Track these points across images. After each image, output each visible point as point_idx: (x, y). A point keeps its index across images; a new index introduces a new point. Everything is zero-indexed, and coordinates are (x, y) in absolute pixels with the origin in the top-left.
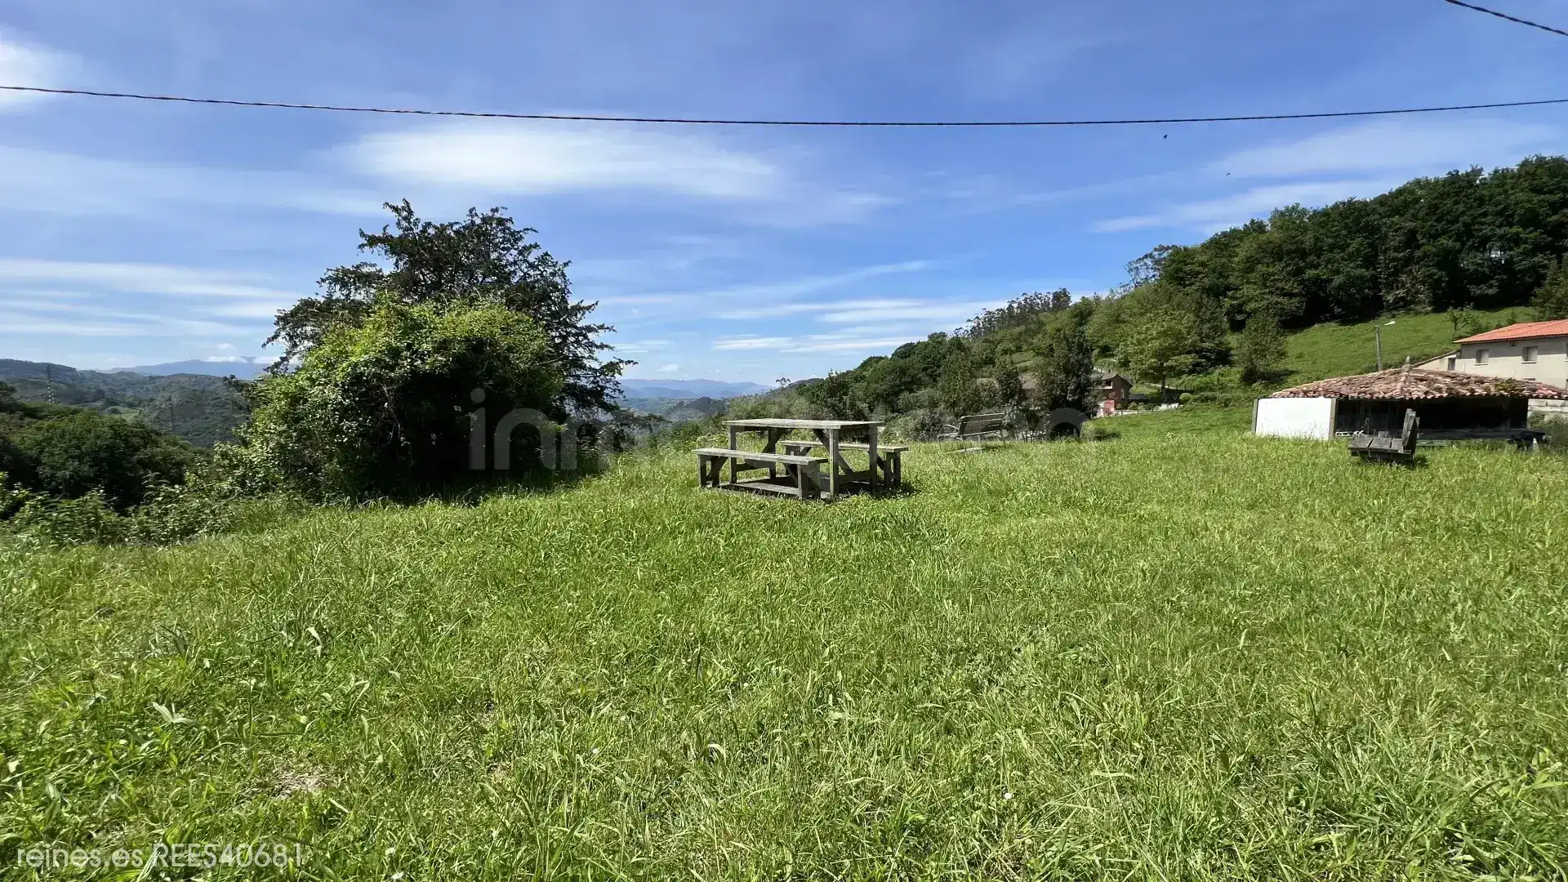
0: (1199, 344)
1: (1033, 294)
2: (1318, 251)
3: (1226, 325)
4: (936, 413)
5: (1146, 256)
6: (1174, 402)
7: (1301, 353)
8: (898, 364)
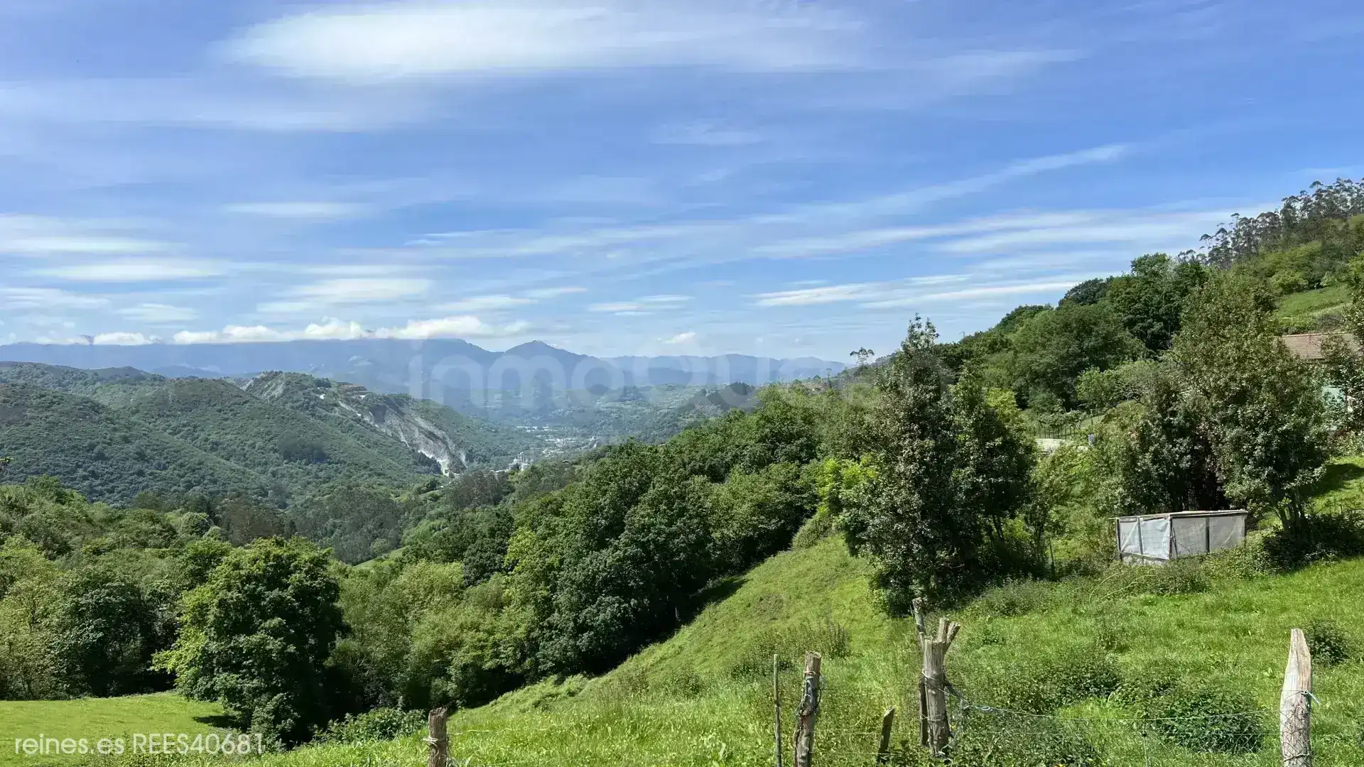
1: (1331, 184)
8: (1075, 316)
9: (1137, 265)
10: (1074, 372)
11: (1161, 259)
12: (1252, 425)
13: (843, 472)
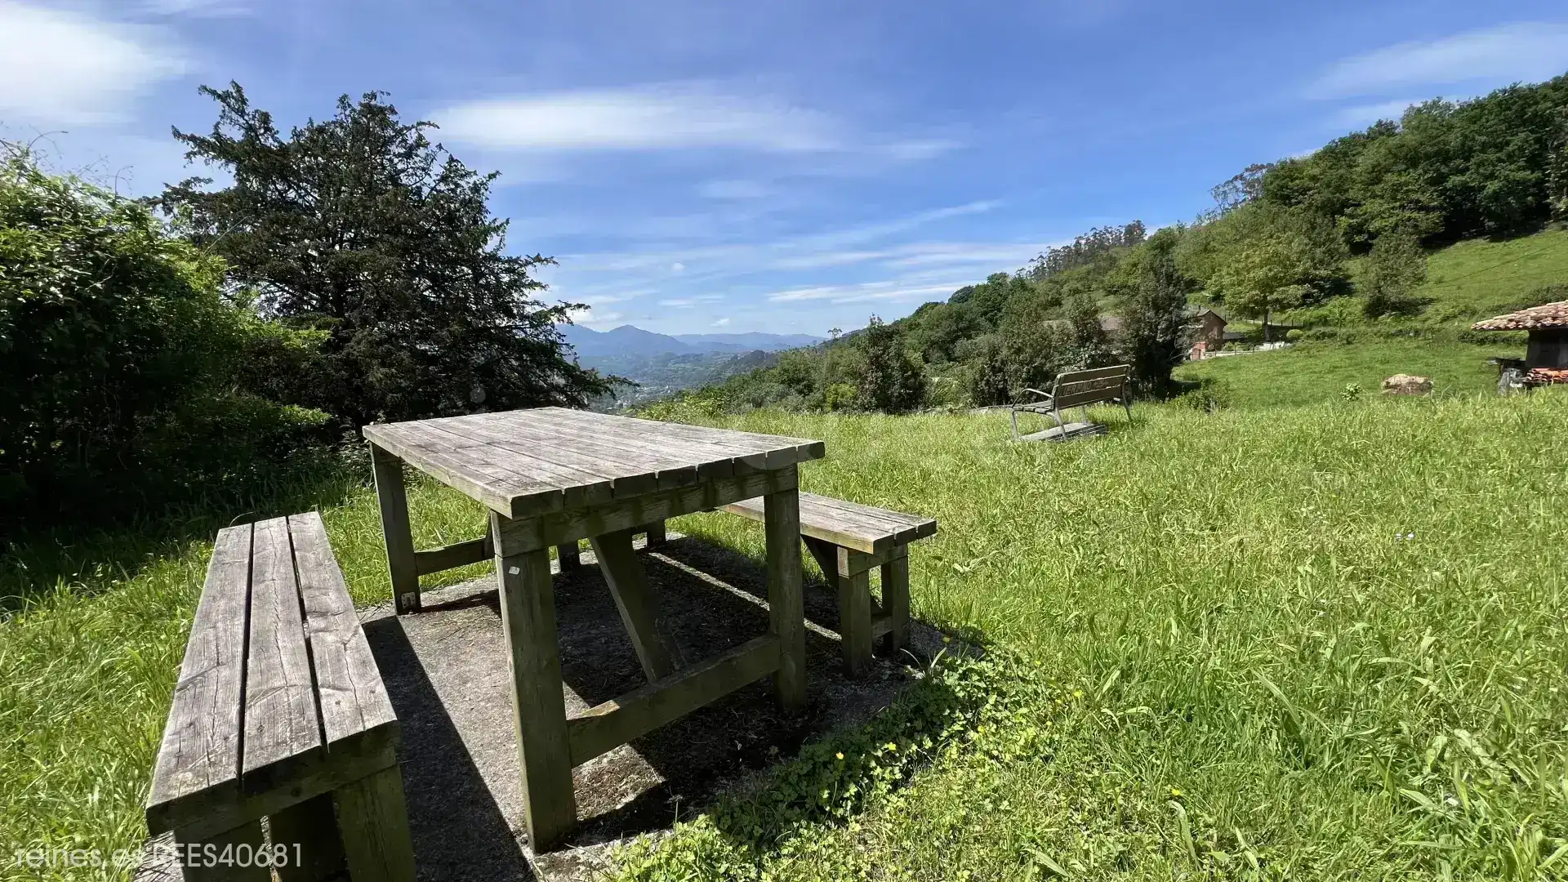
0: (1312, 271)
1: (1102, 229)
2: (1466, 153)
3: (1345, 248)
4: (996, 361)
5: (1236, 178)
6: (1277, 340)
7: (1442, 277)
8: (955, 309)
9: (990, 278)
10: (953, 341)
11: (1004, 276)
12: (1022, 364)
13: (839, 390)
